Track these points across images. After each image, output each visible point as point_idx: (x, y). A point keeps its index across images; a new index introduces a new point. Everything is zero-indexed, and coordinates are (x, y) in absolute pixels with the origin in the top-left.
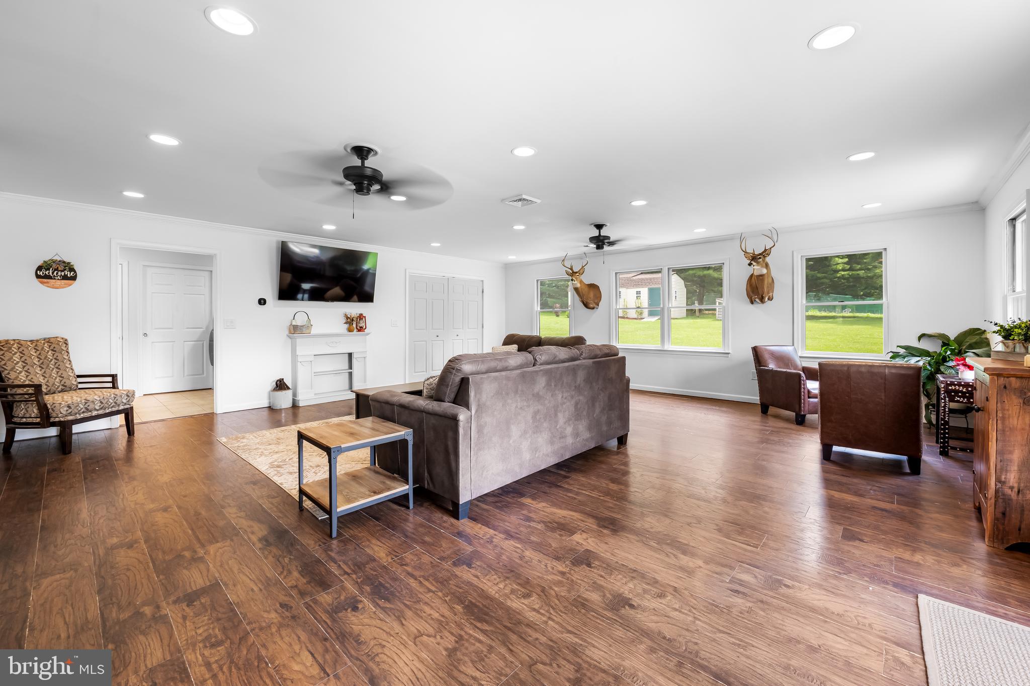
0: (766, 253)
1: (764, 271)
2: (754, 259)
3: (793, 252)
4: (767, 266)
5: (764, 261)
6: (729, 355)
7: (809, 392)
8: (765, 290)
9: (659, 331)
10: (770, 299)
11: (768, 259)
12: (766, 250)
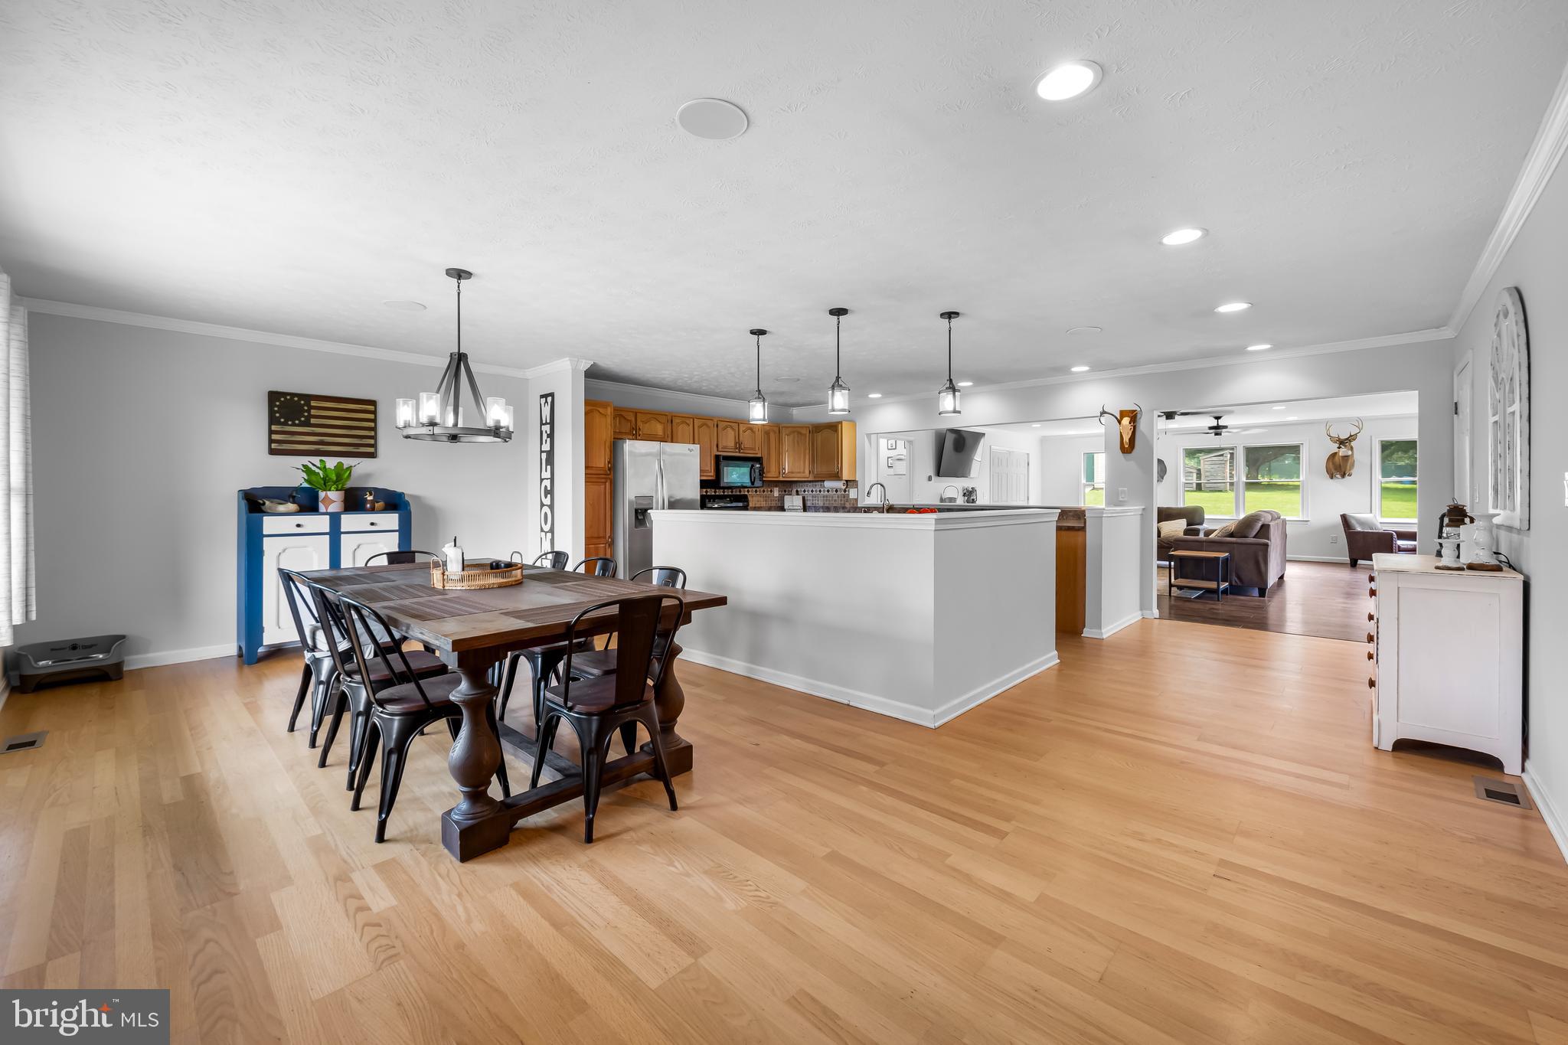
0: (1351, 438)
1: (1350, 453)
2: (1342, 443)
3: (1371, 437)
4: (1352, 449)
5: (1350, 444)
6: (1308, 523)
7: (1399, 547)
8: (1348, 467)
9: (1234, 505)
10: (1350, 475)
11: (1353, 444)
12: (1351, 436)
